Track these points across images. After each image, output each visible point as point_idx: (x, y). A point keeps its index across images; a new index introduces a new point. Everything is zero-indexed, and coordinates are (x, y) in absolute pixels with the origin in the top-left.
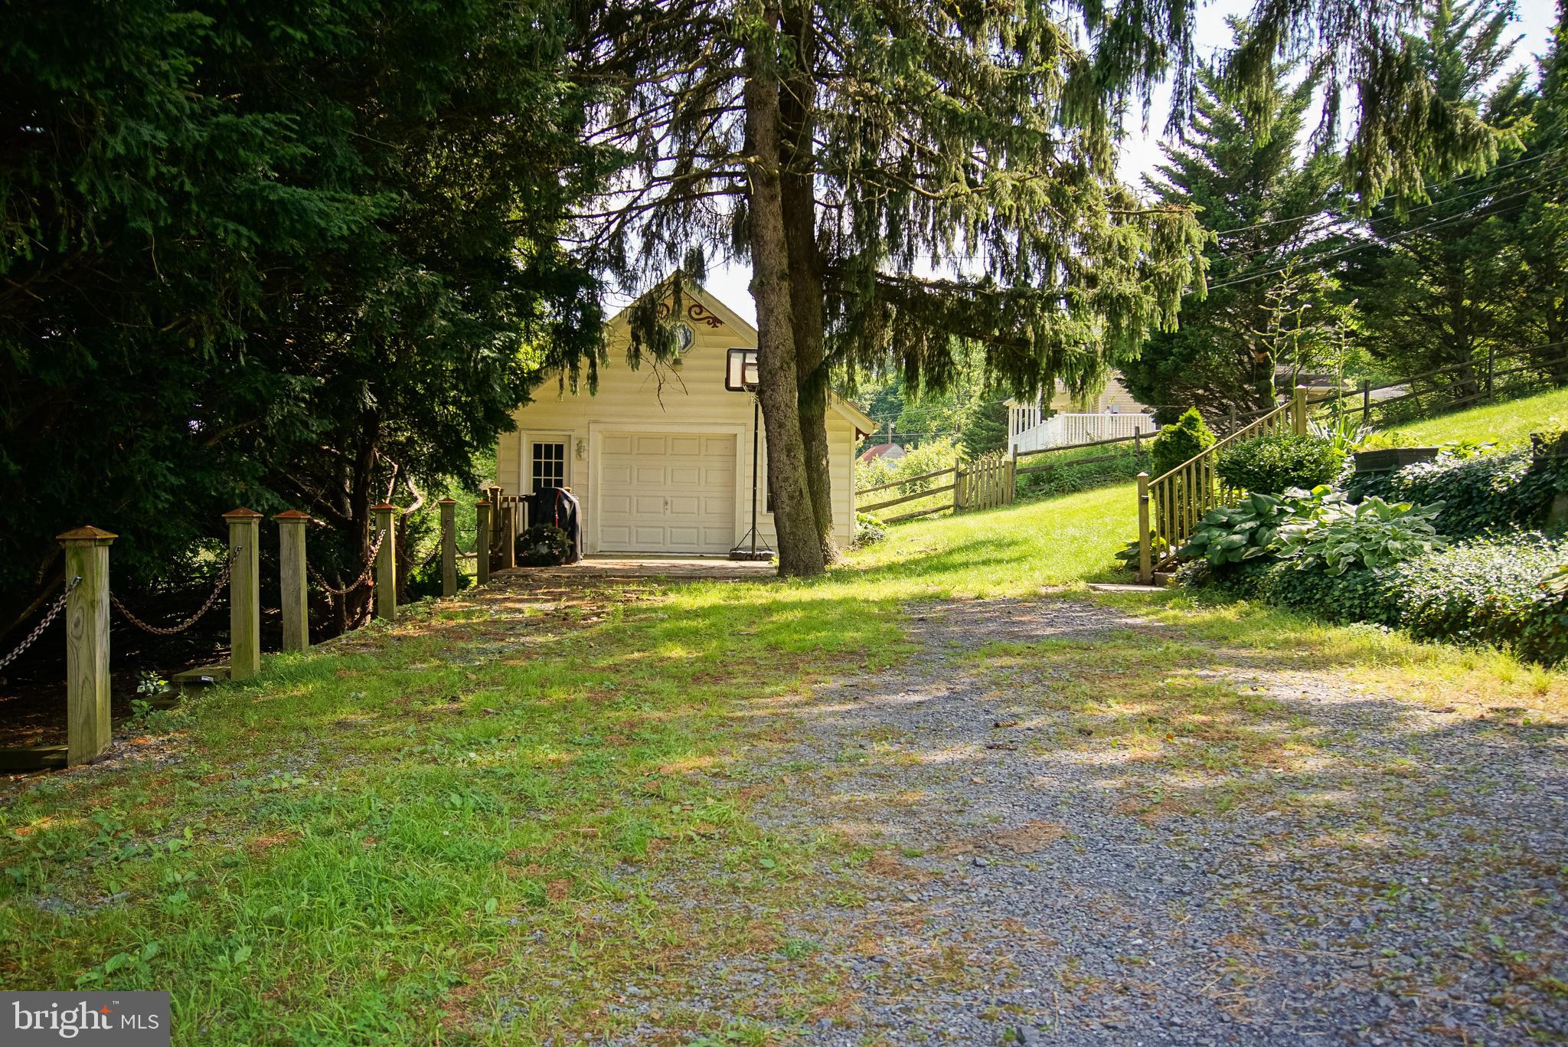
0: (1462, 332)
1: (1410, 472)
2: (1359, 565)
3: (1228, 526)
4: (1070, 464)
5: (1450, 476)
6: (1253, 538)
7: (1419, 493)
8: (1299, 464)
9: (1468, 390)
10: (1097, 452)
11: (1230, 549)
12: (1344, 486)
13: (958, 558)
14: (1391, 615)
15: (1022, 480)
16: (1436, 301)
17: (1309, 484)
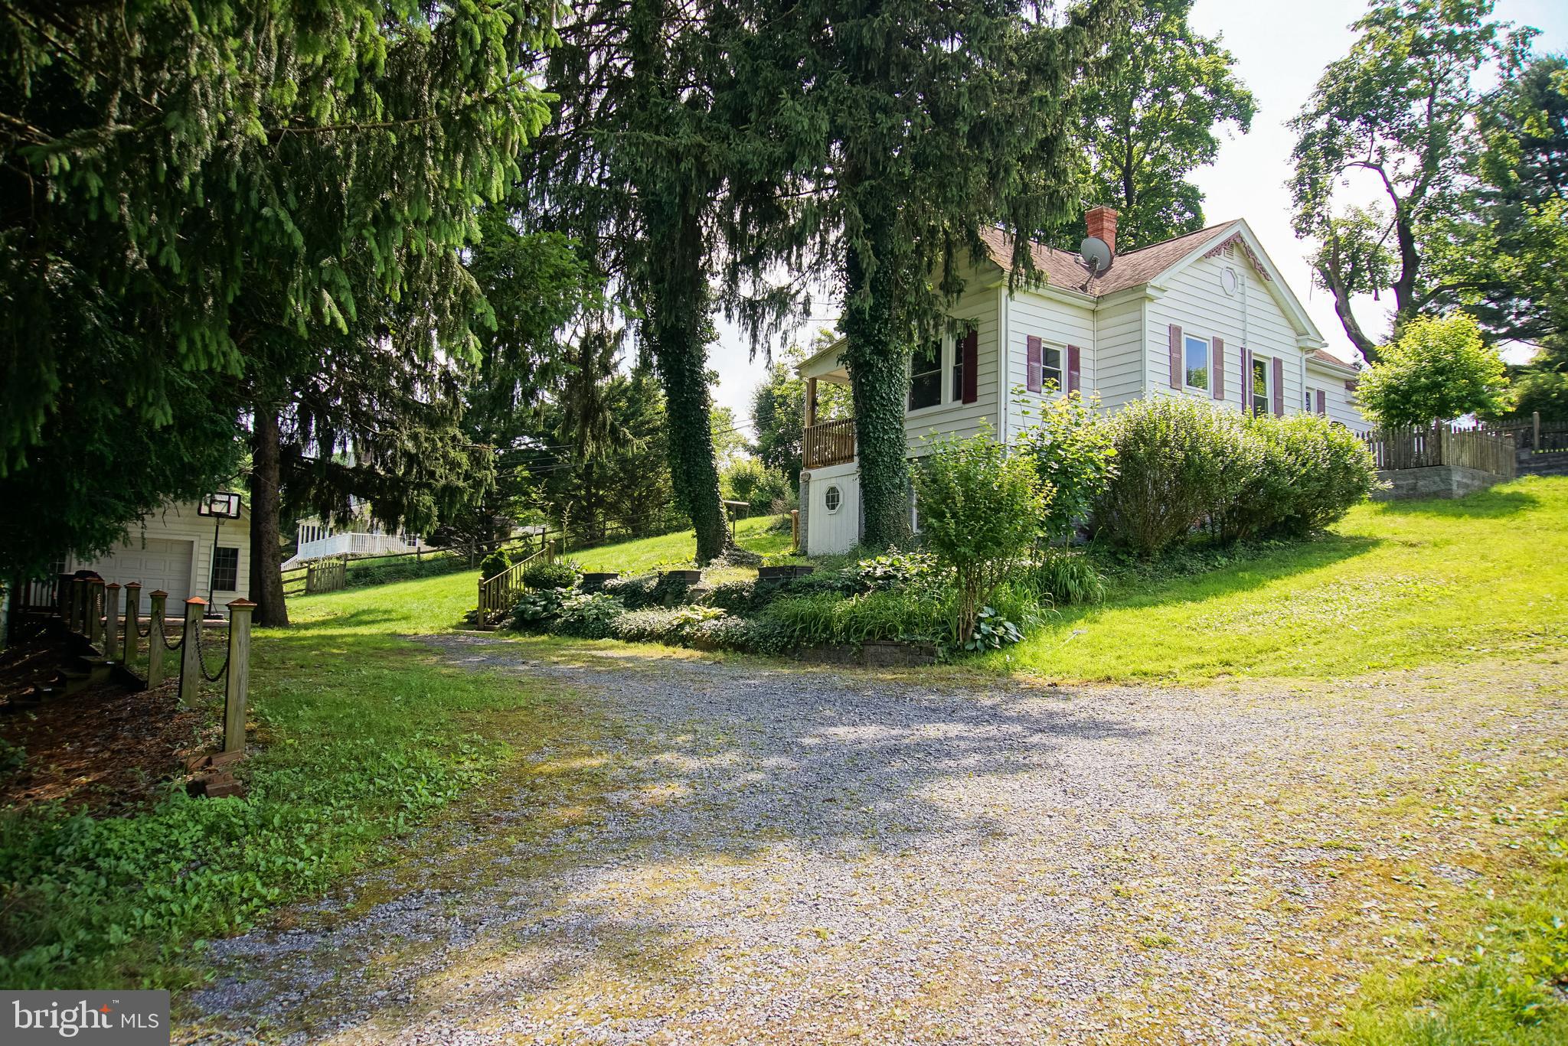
0: (591, 506)
1: (609, 583)
2: (597, 619)
3: (534, 603)
4: (379, 567)
5: (626, 586)
6: (545, 608)
7: (614, 591)
8: (560, 577)
9: (593, 537)
10: (394, 561)
11: (536, 613)
12: (579, 587)
13: (365, 618)
14: (615, 635)
15: (349, 576)
16: (579, 487)
17: (565, 586)
